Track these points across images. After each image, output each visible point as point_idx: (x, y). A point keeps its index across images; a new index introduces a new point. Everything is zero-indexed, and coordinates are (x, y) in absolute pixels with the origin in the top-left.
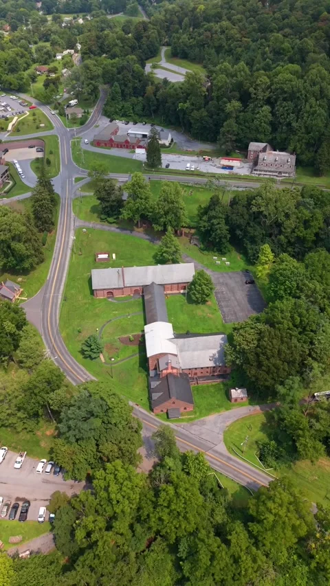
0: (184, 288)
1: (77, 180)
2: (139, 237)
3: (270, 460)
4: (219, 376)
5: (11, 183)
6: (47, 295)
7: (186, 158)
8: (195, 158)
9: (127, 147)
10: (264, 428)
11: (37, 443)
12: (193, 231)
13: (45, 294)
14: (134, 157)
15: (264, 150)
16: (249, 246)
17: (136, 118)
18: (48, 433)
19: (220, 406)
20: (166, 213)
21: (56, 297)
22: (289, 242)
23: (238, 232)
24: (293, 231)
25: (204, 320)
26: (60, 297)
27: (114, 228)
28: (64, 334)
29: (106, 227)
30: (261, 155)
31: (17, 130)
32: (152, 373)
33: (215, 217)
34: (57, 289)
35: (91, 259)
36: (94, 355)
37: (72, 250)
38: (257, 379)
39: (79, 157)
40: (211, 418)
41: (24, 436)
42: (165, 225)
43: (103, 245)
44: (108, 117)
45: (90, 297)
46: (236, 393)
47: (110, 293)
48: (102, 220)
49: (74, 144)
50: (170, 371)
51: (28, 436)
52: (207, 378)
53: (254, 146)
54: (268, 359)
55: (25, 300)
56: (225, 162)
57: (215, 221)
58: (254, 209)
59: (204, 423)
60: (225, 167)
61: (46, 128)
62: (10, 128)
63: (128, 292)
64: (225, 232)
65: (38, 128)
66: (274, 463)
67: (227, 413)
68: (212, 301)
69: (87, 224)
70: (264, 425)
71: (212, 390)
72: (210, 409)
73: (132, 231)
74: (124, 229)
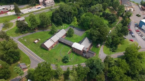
0: (65, 36)
6: (35, 59)
9: (3, 13)
10: (107, 47)
13: (34, 60)
19: (98, 50)
21: (38, 58)
27: (29, 34)
29: (26, 34)
35: (34, 44)
37: (25, 45)
40: (100, 53)
43: (32, 39)
45: (48, 51)
46: (99, 45)
47: (52, 47)
48: (22, 33)
52: (90, 47)
55: (30, 66)
56: (37, 7)
59: (100, 55)
63: (55, 44)
67: (100, 50)
69: (21, 36)
71: (93, 49)
73: (35, 31)
74: (32, 32)
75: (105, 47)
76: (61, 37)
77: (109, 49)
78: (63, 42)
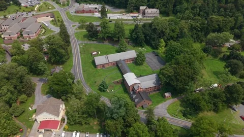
0: (132, 61)
1: (73, 26)
2: (107, 44)
3: (188, 116)
4: (157, 90)
5: (44, 30)
6: (76, 71)
7: (116, 15)
8: (119, 14)
10: (181, 105)
11: (92, 128)
12: (128, 40)
14: (95, 16)
15: (146, 8)
16: (153, 43)
17: (90, 2)
18: (95, 123)
19: (162, 101)
20: (119, 33)
21: (80, 71)
22: (167, 39)
23: (148, 37)
24: (169, 34)
25: (145, 70)
26: (82, 71)
27: (95, 42)
28: (88, 84)
29: (92, 42)
30: (146, 11)
31: (39, 10)
32: (132, 93)
33: (138, 32)
34: (79, 68)
35: (90, 55)
36: (105, 90)
37: (80, 52)
38: (177, 86)
39: (71, 18)
40: (160, 105)
41: (85, 126)
42: (118, 37)
43: (93, 49)
44: (78, 2)
45: (95, 69)
46: (167, 94)
47: (103, 66)
48: (89, 40)
49: (67, 13)
50: (139, 90)
51: (87, 126)
52: (153, 91)
53: (142, 8)
54: (180, 77)
56: (132, 15)
57: (139, 34)
58: (153, 27)
59: (158, 108)
60: (132, 17)
61: (52, 9)
62: (36, 9)
63: (110, 65)
64: (143, 38)
65: (48, 9)
66: (190, 117)
67: (165, 103)
68: (145, 64)
69: (83, 42)
70: (180, 104)
71: (156, 95)
72: (158, 103)
73: (103, 43)
74: (99, 42)
75: (179, 103)
76: (124, 60)
77: (180, 108)
78: (119, 65)
